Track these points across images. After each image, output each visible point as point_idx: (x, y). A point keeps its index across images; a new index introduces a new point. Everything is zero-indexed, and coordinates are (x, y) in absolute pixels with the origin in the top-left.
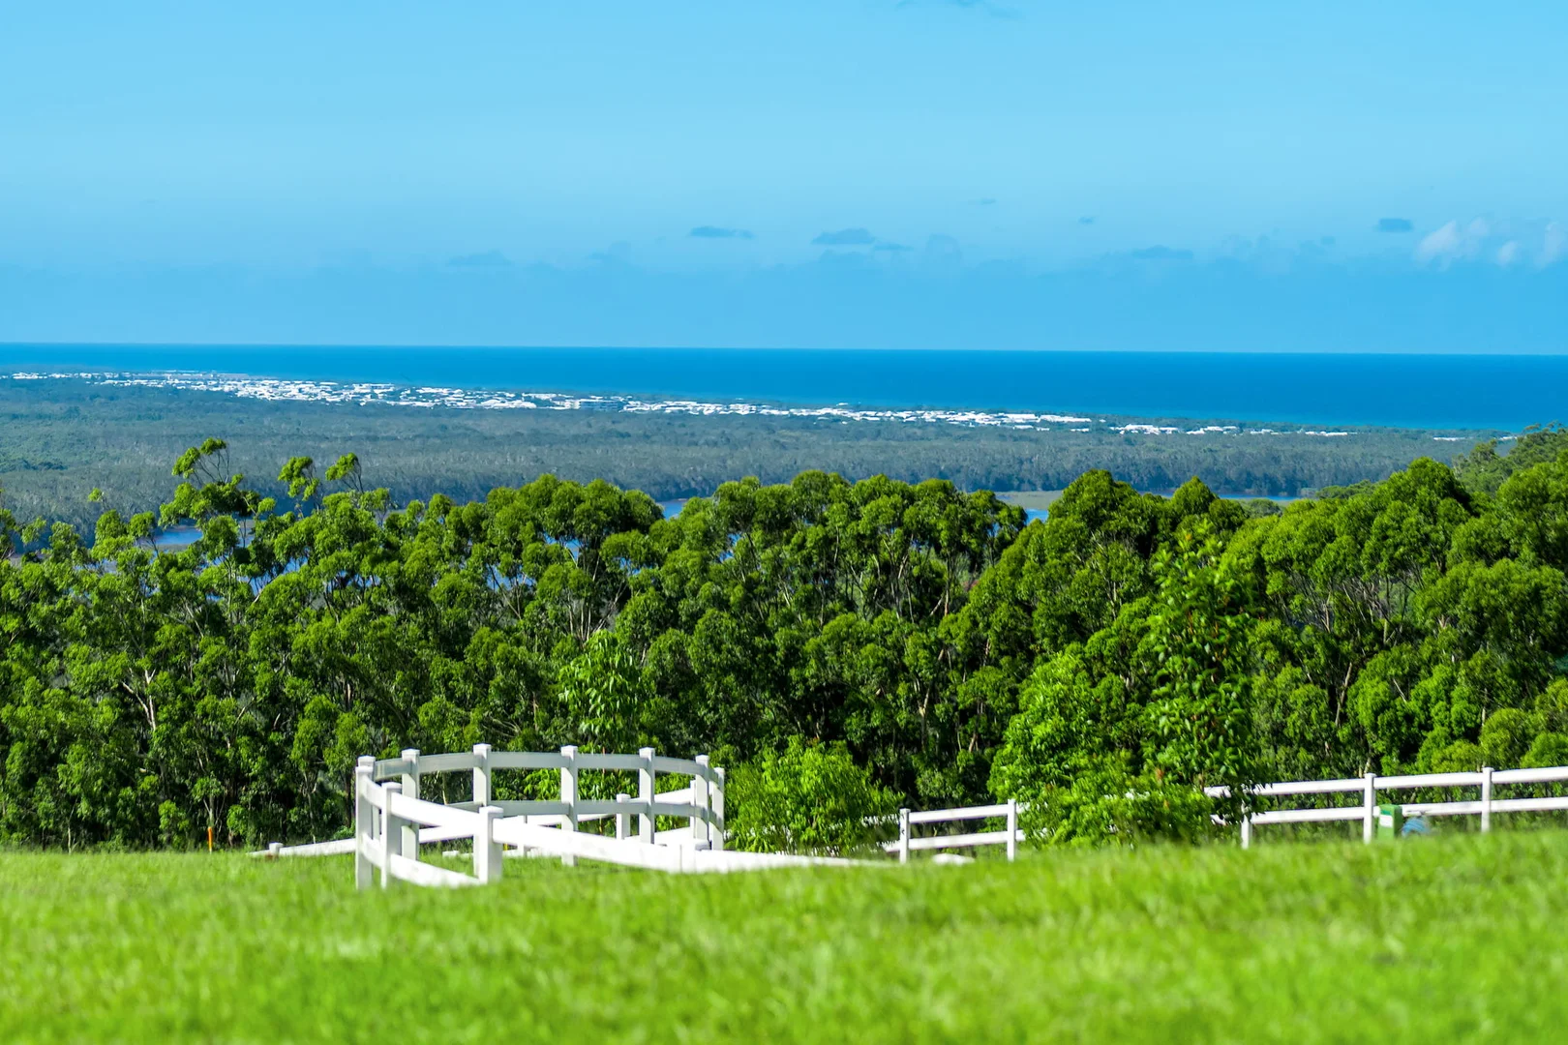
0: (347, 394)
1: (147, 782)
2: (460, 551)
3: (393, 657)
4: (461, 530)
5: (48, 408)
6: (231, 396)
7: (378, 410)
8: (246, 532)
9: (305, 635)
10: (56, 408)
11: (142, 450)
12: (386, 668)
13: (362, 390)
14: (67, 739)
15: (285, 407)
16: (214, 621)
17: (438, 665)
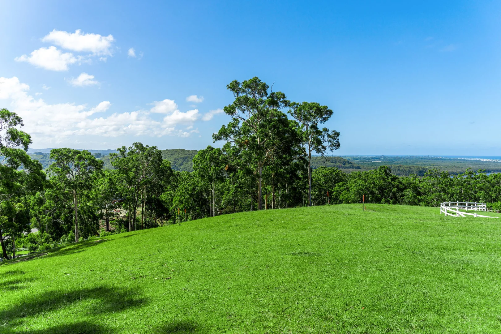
0: (494, 161)
1: (462, 197)
2: (494, 178)
3: (487, 187)
4: (495, 176)
5: (461, 162)
6: (481, 161)
7: (497, 162)
8: (473, 176)
9: (478, 185)
10: (462, 162)
11: (471, 166)
12: (487, 189)
13: (495, 160)
14: (454, 194)
15: (487, 162)
16: (469, 184)
17: (492, 189)
